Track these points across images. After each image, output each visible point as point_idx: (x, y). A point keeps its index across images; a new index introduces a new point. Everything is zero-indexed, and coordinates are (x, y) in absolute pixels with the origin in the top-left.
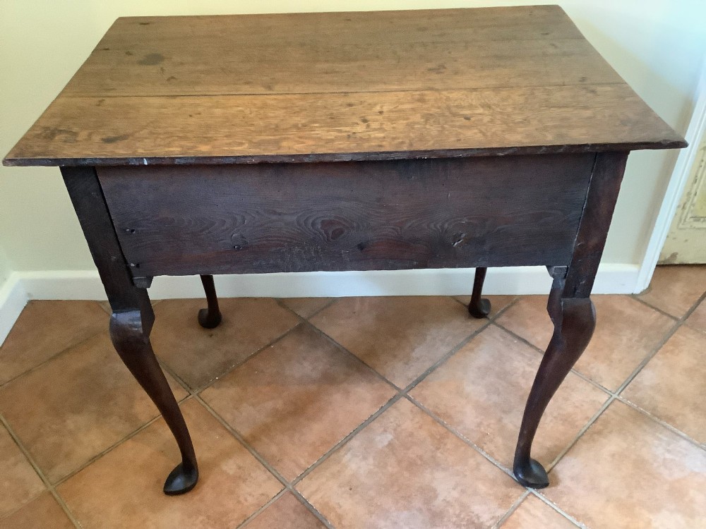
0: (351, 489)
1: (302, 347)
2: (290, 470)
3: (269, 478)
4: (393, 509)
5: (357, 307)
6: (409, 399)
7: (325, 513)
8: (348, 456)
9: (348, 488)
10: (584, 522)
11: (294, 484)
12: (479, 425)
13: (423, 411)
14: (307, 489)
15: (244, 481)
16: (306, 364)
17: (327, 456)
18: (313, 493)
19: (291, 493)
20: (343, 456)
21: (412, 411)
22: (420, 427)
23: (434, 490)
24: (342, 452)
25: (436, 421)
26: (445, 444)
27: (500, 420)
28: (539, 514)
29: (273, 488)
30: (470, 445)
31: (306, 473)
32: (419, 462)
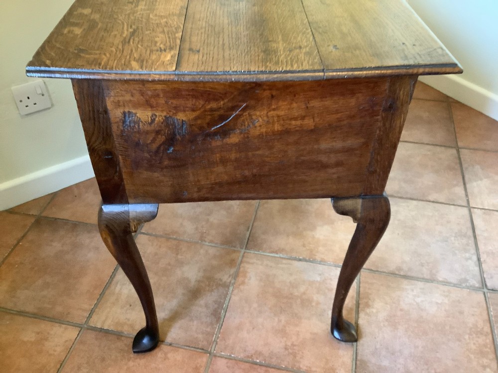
0: (131, 306)
1: (45, 235)
2: (79, 316)
3: (66, 329)
4: (166, 302)
5: (76, 192)
6: (143, 233)
7: (120, 329)
8: (119, 287)
9: (128, 306)
10: (280, 253)
11: (87, 322)
12: (197, 229)
13: (156, 236)
14: (98, 321)
15: (46, 339)
16: (55, 244)
17: (102, 295)
18: (104, 322)
19: (88, 329)
20: (115, 288)
21: (149, 240)
22: (160, 247)
23: (187, 279)
24: (112, 287)
25: (168, 239)
26: (181, 249)
27: (208, 221)
28: (255, 261)
29: (72, 334)
30: (197, 243)
31: (92, 312)
32: (169, 267)
